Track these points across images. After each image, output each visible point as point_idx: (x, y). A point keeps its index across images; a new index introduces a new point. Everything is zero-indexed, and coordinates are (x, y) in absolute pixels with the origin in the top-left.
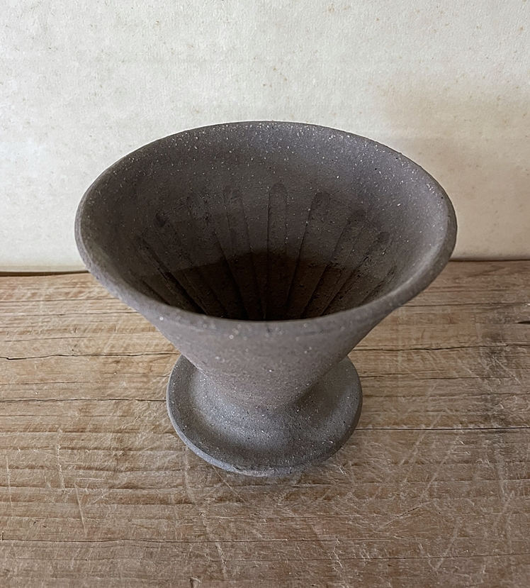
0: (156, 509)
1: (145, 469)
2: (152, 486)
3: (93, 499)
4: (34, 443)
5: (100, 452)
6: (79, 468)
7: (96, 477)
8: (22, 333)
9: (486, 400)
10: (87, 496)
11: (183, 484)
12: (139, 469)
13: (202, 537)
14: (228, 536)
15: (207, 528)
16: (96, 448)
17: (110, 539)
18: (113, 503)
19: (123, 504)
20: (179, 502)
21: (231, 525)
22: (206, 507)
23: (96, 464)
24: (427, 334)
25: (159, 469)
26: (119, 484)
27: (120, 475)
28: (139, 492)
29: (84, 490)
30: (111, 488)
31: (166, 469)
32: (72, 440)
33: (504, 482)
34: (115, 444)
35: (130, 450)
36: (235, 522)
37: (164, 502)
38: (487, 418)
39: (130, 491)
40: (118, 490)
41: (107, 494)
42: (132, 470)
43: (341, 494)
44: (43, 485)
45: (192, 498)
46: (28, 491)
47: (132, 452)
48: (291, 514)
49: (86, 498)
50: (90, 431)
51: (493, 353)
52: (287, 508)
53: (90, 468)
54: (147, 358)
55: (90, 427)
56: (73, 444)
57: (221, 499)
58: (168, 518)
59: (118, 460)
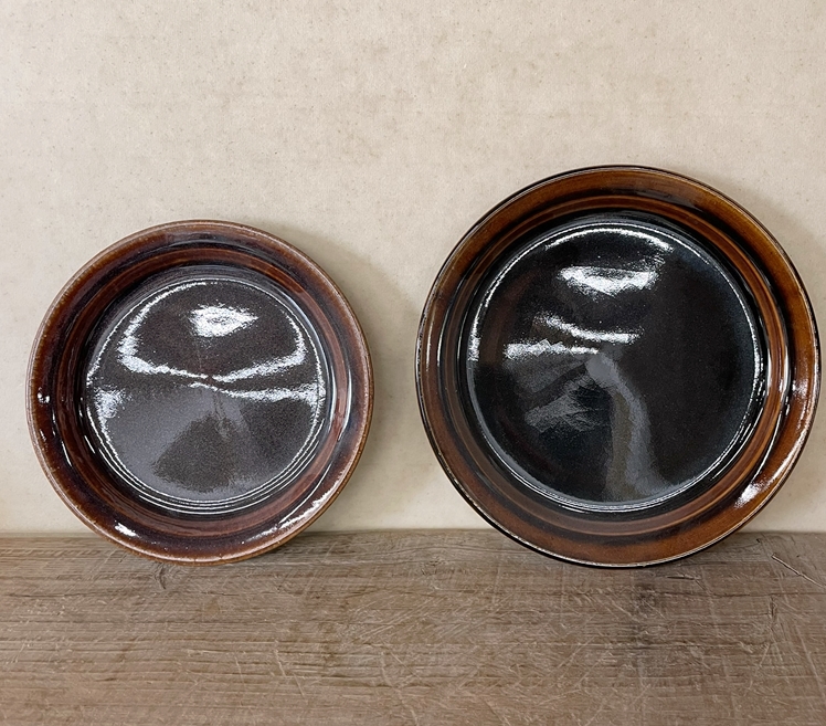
1: (349, 665)
2: (356, 676)
3: (310, 683)
4: (255, 648)
5: (311, 654)
6: (296, 664)
7: (310, 669)
8: (232, 577)
9: (634, 628)
11: (381, 675)
12: (344, 666)
13: (399, 706)
14: (419, 706)
15: (403, 701)
16: (307, 652)
17: (326, 706)
18: (326, 685)
19: (334, 685)
20: (380, 685)
21: (422, 699)
22: (401, 689)
23: (309, 662)
24: (587, 583)
25: (361, 666)
26: (330, 674)
27: (330, 669)
28: (345, 679)
29: (301, 677)
30: (322, 676)
31: (366, 665)
32: (287, 647)
33: (642, 678)
34: (322, 650)
35: (336, 653)
36: (425, 697)
37: (366, 685)
38: (633, 640)
39: (339, 678)
40: (329, 677)
41: (320, 679)
42: (339, 666)
43: (510, 683)
44: (268, 673)
45: (389, 683)
46: (256, 677)
47: (337, 655)
48: (470, 695)
49: (303, 682)
50: (301, 642)
51: (643, 597)
52: (466, 690)
53: (304, 664)
54: (343, 595)
55: (300, 639)
56: (289, 649)
57: (413, 685)
58: (371, 694)
59: (326, 660)
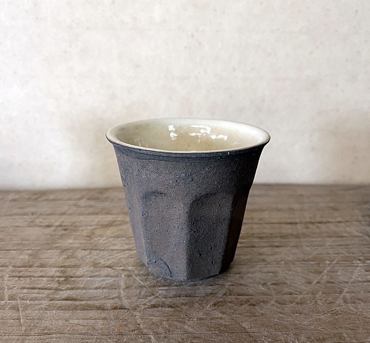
0: (92, 313)
1: (84, 288)
2: (90, 299)
3: (34, 308)
5: (44, 279)
6: (24, 288)
7: (38, 293)
10: (28, 305)
11: (119, 297)
12: (78, 288)
13: (136, 332)
14: (161, 330)
15: (141, 326)
16: (40, 277)
17: (46, 334)
18: (53, 310)
19: (62, 310)
20: (115, 308)
21: (164, 323)
22: (140, 311)
23: (39, 286)
25: (97, 288)
26: (60, 298)
27: (61, 293)
28: (77, 303)
29: (26, 302)
30: (51, 300)
31: (103, 288)
32: (20, 272)
34: (58, 274)
35: (72, 277)
36: (168, 320)
37: (101, 308)
39: (69, 302)
40: (58, 302)
41: (47, 304)
42: (72, 289)
43: (264, 302)
45: (127, 306)
47: (73, 279)
48: (220, 315)
49: (26, 307)
50: (37, 267)
52: (215, 311)
53: (34, 288)
54: (91, 228)
56: (21, 274)
57: (154, 306)
58: (104, 319)
59: (59, 283)
